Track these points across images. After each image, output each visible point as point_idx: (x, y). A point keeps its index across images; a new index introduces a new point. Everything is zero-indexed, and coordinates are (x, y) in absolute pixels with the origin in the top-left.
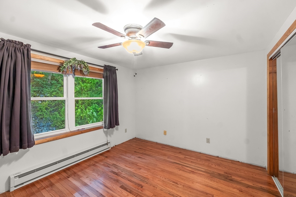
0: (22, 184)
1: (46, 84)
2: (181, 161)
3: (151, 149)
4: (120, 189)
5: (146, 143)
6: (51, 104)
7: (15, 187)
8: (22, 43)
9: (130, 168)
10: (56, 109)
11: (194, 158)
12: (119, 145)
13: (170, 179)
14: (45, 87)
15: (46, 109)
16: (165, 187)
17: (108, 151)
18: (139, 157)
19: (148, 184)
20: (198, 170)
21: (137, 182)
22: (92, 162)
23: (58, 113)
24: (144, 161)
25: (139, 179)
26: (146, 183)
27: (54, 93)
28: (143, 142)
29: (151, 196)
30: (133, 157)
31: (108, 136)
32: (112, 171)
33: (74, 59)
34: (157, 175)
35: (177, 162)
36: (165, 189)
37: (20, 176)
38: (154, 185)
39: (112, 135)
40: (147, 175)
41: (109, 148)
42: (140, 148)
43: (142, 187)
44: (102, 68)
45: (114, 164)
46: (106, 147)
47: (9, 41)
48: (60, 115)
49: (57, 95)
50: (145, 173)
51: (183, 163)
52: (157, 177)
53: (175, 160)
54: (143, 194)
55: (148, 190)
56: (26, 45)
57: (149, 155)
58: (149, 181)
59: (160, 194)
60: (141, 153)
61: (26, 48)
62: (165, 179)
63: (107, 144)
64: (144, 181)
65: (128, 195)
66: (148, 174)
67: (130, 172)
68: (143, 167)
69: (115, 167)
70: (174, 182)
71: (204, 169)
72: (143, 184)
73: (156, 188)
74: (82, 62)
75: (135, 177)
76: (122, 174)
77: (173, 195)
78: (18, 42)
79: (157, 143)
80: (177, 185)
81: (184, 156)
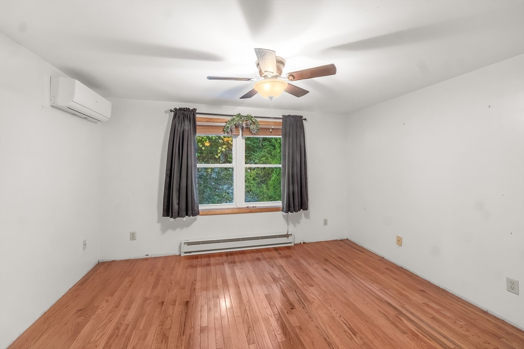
0: (190, 252)
1: (256, 147)
2: (406, 306)
3: (359, 265)
4: (263, 297)
5: (359, 252)
6: (260, 174)
7: (185, 253)
8: (189, 109)
9: (298, 278)
10: (265, 180)
11: (448, 314)
12: (310, 243)
13: (348, 321)
14: (256, 150)
15: (254, 179)
16: (328, 328)
17: (288, 248)
18: (326, 270)
19: (305, 309)
20: (433, 339)
21: (291, 299)
22: (259, 255)
23: (265, 186)
24: (328, 277)
25: (298, 298)
26: (303, 306)
27: (264, 159)
28: (355, 250)
29: (295, 325)
30: (316, 266)
31: (291, 224)
32: (272, 273)
33: (239, 115)
34: (331, 305)
35: (394, 304)
36: (325, 330)
37: (189, 244)
38: (312, 315)
39: (297, 225)
40: (314, 297)
41: (291, 243)
42: (339, 258)
43: (292, 309)
44: (281, 121)
45: (282, 266)
46: (284, 240)
47: (180, 109)
48: (267, 189)
49: (267, 161)
50: (314, 294)
51: (407, 310)
52: (329, 308)
53: (395, 299)
54: (286, 317)
55: (297, 317)
56: (192, 110)
57: (346, 273)
58: (309, 306)
59: (310, 330)
60: (334, 265)
61: (192, 113)
62: (340, 316)
63: (287, 236)
64: (301, 303)
65: (267, 308)
66: (317, 297)
67: (294, 283)
68: (318, 285)
69: (280, 269)
70: (351, 329)
71: (454, 344)
72: (296, 305)
73: (312, 321)
74: (249, 117)
75: (295, 293)
76: (281, 281)
77: (329, 344)
78: (186, 108)
79: (382, 260)
80: (353, 336)
81: (426, 301)
